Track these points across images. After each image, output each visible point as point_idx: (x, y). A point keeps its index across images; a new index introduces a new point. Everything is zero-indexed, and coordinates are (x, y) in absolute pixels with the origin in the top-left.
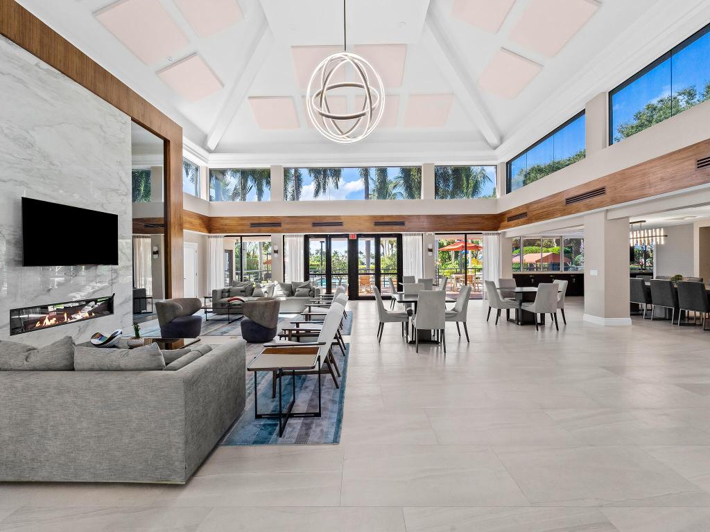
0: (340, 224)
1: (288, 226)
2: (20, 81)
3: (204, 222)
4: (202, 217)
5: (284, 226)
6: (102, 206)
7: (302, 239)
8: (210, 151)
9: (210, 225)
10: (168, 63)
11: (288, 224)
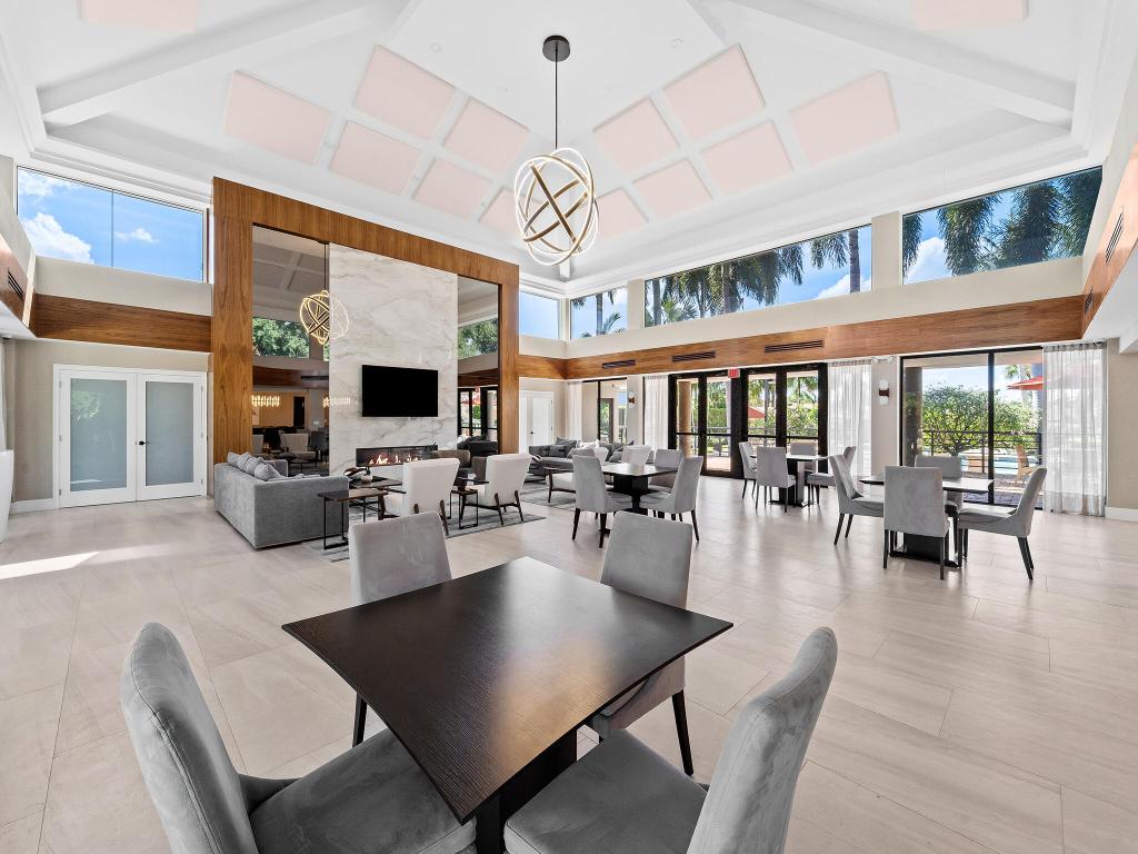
0: (711, 355)
1: (645, 364)
2: (365, 277)
3: (557, 368)
4: (551, 361)
5: (639, 365)
6: (427, 363)
7: (666, 381)
8: (564, 280)
9: (565, 369)
10: (483, 208)
11: (643, 360)
